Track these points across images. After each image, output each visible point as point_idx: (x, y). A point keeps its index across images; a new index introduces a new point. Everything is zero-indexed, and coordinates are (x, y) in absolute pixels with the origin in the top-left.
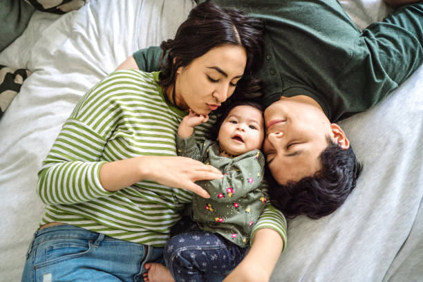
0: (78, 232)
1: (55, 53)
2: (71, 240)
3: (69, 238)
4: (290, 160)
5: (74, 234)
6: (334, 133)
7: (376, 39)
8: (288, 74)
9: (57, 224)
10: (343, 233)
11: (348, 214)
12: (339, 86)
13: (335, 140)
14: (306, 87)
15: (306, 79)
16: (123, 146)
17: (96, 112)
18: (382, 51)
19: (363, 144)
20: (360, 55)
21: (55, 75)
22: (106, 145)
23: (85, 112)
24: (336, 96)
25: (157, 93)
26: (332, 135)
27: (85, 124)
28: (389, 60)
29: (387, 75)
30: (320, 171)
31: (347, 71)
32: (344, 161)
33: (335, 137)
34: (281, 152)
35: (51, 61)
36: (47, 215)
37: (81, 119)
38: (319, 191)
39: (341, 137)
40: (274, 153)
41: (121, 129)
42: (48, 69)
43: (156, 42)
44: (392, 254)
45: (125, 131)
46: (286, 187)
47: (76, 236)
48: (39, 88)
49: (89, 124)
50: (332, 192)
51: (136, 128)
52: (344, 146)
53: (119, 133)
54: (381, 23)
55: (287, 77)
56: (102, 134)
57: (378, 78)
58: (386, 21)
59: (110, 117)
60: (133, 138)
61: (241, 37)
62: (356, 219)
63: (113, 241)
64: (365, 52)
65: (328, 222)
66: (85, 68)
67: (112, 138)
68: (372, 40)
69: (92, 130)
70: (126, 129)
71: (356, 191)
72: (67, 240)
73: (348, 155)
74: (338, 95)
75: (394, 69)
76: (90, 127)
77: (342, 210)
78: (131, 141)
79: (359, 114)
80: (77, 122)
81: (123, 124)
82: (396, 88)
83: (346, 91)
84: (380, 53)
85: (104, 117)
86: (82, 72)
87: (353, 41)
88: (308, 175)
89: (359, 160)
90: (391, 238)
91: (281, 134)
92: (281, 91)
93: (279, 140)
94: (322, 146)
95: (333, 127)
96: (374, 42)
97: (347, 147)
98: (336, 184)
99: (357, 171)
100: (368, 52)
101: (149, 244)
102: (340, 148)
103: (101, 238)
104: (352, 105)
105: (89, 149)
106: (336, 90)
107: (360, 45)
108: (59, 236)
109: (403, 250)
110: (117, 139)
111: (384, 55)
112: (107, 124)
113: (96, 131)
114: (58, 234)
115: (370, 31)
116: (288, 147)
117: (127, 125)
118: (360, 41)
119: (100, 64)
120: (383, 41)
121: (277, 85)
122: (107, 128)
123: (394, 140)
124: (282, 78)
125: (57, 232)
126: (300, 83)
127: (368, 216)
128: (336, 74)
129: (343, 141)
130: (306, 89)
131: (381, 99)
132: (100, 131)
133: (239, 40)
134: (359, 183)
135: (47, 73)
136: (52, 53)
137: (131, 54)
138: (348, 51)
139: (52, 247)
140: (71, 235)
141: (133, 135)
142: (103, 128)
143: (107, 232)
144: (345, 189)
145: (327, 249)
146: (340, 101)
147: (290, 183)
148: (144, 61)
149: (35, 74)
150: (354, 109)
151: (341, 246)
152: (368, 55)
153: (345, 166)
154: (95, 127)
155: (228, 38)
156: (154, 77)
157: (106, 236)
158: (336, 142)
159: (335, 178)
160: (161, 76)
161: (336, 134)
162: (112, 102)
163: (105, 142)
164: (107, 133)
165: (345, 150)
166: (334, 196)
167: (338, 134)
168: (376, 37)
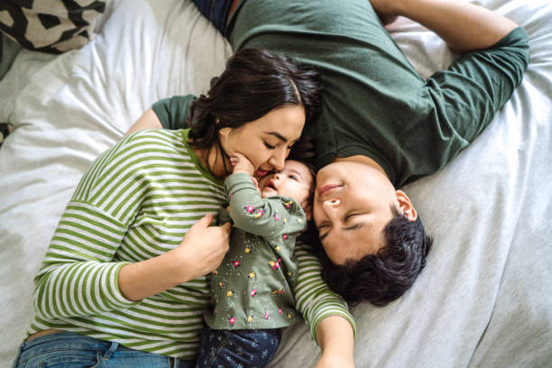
0: (83, 341)
1: (48, 102)
2: (72, 352)
3: (69, 349)
4: (349, 234)
5: (77, 344)
6: (400, 201)
7: (441, 90)
8: (343, 131)
9: (52, 332)
10: (414, 322)
11: (419, 298)
12: (402, 144)
13: (401, 210)
14: (363, 145)
15: (363, 136)
16: (151, 234)
18: (449, 104)
19: (433, 213)
20: (424, 109)
21: (48, 131)
22: (126, 234)
23: (99, 193)
24: (399, 157)
25: (189, 158)
26: (398, 204)
27: (100, 210)
28: (457, 114)
29: (455, 132)
30: (384, 248)
31: (410, 126)
32: (411, 236)
33: (401, 206)
34: (338, 225)
35: (44, 113)
36: (38, 319)
37: (95, 203)
38: (384, 272)
39: (408, 206)
40: (328, 226)
41: (148, 213)
42: (38, 123)
43: (180, 90)
44: (472, 345)
45: (153, 216)
46: (344, 267)
47: (79, 347)
48: (27, 148)
49: (107, 209)
50: (400, 272)
51: (169, 211)
52: (411, 218)
53: (146, 219)
54: (446, 72)
55: (341, 133)
56: (124, 222)
57: (445, 135)
58: (452, 70)
59: (134, 198)
60: (164, 225)
61: (301, 93)
62: (429, 305)
63: (129, 352)
64: (429, 105)
65: (397, 309)
66: (88, 122)
67: (135, 225)
68: (437, 91)
70: (154, 213)
71: (426, 271)
72: (67, 352)
73: (416, 228)
74: (401, 154)
76: (108, 214)
77: (411, 295)
78: (162, 228)
79: (426, 177)
80: (89, 207)
81: (151, 205)
82: (467, 147)
83: (410, 150)
84: (446, 106)
85: (127, 199)
86: (85, 127)
87: (416, 92)
88: (370, 253)
89: (428, 233)
90: (471, 325)
91: (338, 202)
92: (334, 151)
93: (336, 210)
94: (387, 217)
95: (399, 195)
96: (439, 94)
97: (415, 218)
98: (403, 264)
99: (427, 246)
100: (433, 105)
101: (175, 356)
102: (407, 220)
103: (114, 347)
104: (417, 167)
105: (107, 242)
106: (399, 149)
107: (424, 97)
108: (56, 347)
109: (484, 340)
110: (142, 226)
111: (451, 109)
112: (130, 207)
113: (116, 219)
114: (53, 345)
115: (434, 81)
116: (346, 218)
117: (156, 209)
118: (424, 92)
119: (107, 117)
120: (449, 92)
121: (330, 144)
123: (467, 208)
124: (335, 135)
125: (53, 343)
126: (356, 140)
127: (443, 300)
129: (409, 211)
130: (365, 148)
131: (450, 160)
132: (121, 219)
133: (299, 98)
134: (430, 261)
135: (39, 129)
136: (45, 101)
137: (148, 105)
138: (410, 104)
139: (46, 364)
140: (73, 346)
141: (165, 221)
143: (122, 341)
144: (414, 269)
145: (395, 344)
147: (349, 262)
148: (166, 115)
149: (21, 131)
150: (420, 171)
151: (412, 339)
152: (433, 110)
153: (413, 242)
154: (115, 213)
155: (288, 98)
156: (183, 136)
157: (120, 345)
158: (402, 213)
159: (402, 256)
161: (402, 203)
164: (130, 219)
165: (412, 222)
166: (402, 278)
167: (405, 203)
168: (441, 87)
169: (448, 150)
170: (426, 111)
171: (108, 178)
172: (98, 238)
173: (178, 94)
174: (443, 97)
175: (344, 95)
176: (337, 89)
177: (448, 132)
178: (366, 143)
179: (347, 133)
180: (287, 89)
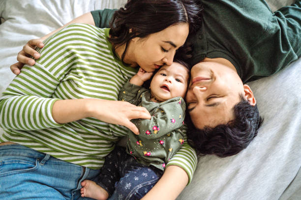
0: (28, 151)
1: (26, 6)
2: (21, 157)
3: (19, 155)
4: (209, 109)
5: (24, 152)
6: (246, 92)
7: (286, 19)
8: (213, 40)
9: (10, 144)
10: (243, 170)
11: (248, 156)
13: (246, 97)
14: (225, 52)
15: (226, 45)
16: (73, 87)
17: (53, 57)
18: (289, 28)
19: (266, 102)
20: (272, 29)
21: (25, 24)
22: (58, 85)
24: (248, 62)
26: (244, 93)
27: (43, 66)
28: (294, 36)
29: (291, 48)
31: (260, 41)
32: (251, 115)
33: (246, 95)
34: (202, 103)
35: (23, 13)
38: (230, 137)
39: (250, 96)
40: (195, 103)
41: (73, 73)
42: (19, 18)
43: (109, 6)
44: (281, 191)
45: (76, 75)
46: (203, 131)
47: (26, 155)
48: (10, 33)
49: (46, 66)
50: (241, 138)
51: (86, 74)
52: (252, 104)
53: (71, 76)
54: (290, 6)
55: (211, 41)
56: (57, 76)
57: (284, 50)
58: (294, 6)
59: (64, 62)
60: (81, 82)
62: (254, 161)
63: (57, 161)
64: (276, 27)
65: (232, 161)
66: (49, 21)
67: (64, 80)
68: (282, 19)
69: (49, 72)
70: (77, 73)
71: (256, 139)
72: (18, 157)
73: (254, 110)
74: (250, 61)
75: (297, 44)
76: (47, 70)
77: (244, 152)
78: (79, 83)
81: (75, 69)
82: (296, 60)
84: (288, 30)
85: (60, 62)
86: (47, 24)
87: (267, 18)
88: (222, 123)
89: (261, 115)
90: (281, 177)
91: (205, 88)
92: (206, 53)
95: (246, 88)
96: (284, 21)
97: (254, 104)
98: (244, 133)
99: (260, 123)
100: (279, 28)
101: (86, 166)
102: (249, 104)
103: (47, 158)
104: (259, 70)
105: (44, 87)
106: (249, 56)
107: (273, 22)
108: (11, 153)
109: (290, 188)
110: (68, 80)
111: (291, 32)
112: (62, 68)
113: (52, 73)
114: (10, 152)
115: (280, 13)
116: (208, 99)
117: (78, 71)
118: (273, 19)
119: (61, 19)
120: (291, 21)
121: (203, 48)
122: (61, 72)
123: (291, 101)
124: (208, 43)
125: (10, 150)
126: (221, 48)
127: (265, 159)
128: (251, 44)
129: (251, 99)
130: (225, 53)
131: (283, 67)
132: (55, 74)
133: (187, 18)
134: (260, 132)
135: (18, 22)
136: (24, 5)
137: (88, 10)
138: (263, 25)
139: (4, 162)
140: (22, 154)
141: (82, 79)
142: (58, 71)
144: (250, 137)
145: (229, 182)
146: (252, 66)
147: (207, 128)
149: (8, 22)
150: (261, 73)
151: (241, 180)
152: (279, 30)
153: (252, 119)
154: (51, 70)
155: (180, 18)
156: (105, 33)
157: (51, 157)
158: (247, 100)
159: (244, 127)
160: (111, 32)
161: (247, 93)
162: (68, 50)
163: (58, 83)
164: (61, 75)
165: (253, 106)
166: (242, 142)
167: (249, 93)
168: (285, 17)
169: (283, 61)
170: (273, 32)
171: (51, 47)
172: (38, 84)
173: (107, 8)
174: (286, 23)
175: (217, 15)
176: (213, 10)
177: (286, 47)
178: (227, 50)
179: (216, 42)
180: (180, 11)
